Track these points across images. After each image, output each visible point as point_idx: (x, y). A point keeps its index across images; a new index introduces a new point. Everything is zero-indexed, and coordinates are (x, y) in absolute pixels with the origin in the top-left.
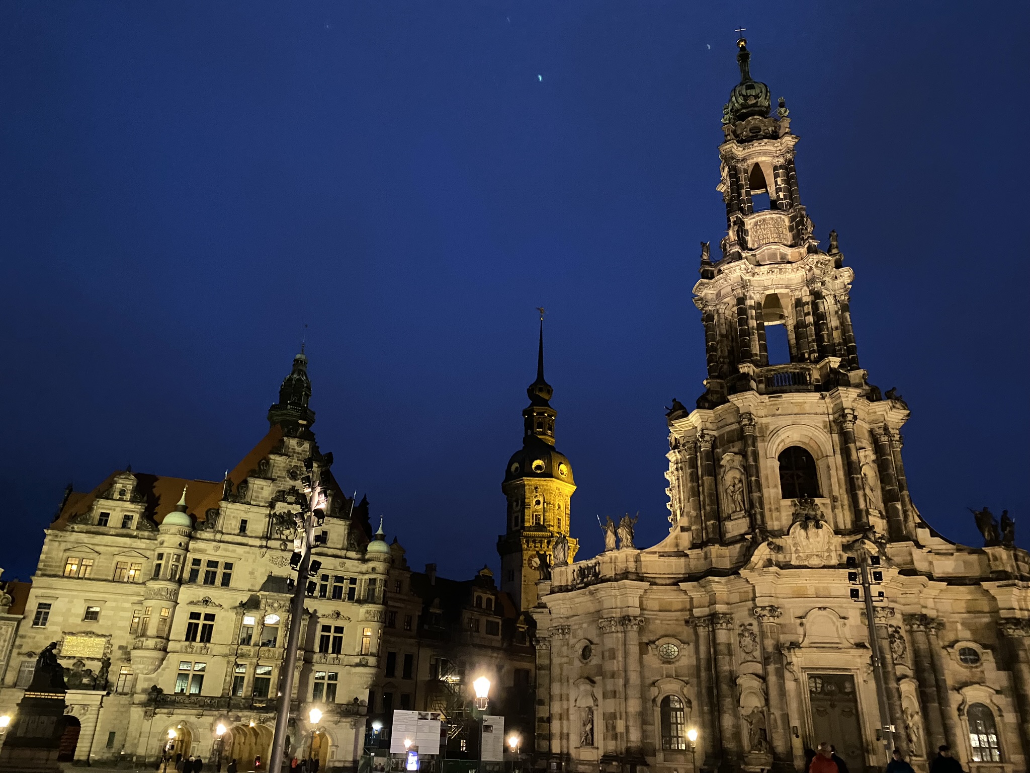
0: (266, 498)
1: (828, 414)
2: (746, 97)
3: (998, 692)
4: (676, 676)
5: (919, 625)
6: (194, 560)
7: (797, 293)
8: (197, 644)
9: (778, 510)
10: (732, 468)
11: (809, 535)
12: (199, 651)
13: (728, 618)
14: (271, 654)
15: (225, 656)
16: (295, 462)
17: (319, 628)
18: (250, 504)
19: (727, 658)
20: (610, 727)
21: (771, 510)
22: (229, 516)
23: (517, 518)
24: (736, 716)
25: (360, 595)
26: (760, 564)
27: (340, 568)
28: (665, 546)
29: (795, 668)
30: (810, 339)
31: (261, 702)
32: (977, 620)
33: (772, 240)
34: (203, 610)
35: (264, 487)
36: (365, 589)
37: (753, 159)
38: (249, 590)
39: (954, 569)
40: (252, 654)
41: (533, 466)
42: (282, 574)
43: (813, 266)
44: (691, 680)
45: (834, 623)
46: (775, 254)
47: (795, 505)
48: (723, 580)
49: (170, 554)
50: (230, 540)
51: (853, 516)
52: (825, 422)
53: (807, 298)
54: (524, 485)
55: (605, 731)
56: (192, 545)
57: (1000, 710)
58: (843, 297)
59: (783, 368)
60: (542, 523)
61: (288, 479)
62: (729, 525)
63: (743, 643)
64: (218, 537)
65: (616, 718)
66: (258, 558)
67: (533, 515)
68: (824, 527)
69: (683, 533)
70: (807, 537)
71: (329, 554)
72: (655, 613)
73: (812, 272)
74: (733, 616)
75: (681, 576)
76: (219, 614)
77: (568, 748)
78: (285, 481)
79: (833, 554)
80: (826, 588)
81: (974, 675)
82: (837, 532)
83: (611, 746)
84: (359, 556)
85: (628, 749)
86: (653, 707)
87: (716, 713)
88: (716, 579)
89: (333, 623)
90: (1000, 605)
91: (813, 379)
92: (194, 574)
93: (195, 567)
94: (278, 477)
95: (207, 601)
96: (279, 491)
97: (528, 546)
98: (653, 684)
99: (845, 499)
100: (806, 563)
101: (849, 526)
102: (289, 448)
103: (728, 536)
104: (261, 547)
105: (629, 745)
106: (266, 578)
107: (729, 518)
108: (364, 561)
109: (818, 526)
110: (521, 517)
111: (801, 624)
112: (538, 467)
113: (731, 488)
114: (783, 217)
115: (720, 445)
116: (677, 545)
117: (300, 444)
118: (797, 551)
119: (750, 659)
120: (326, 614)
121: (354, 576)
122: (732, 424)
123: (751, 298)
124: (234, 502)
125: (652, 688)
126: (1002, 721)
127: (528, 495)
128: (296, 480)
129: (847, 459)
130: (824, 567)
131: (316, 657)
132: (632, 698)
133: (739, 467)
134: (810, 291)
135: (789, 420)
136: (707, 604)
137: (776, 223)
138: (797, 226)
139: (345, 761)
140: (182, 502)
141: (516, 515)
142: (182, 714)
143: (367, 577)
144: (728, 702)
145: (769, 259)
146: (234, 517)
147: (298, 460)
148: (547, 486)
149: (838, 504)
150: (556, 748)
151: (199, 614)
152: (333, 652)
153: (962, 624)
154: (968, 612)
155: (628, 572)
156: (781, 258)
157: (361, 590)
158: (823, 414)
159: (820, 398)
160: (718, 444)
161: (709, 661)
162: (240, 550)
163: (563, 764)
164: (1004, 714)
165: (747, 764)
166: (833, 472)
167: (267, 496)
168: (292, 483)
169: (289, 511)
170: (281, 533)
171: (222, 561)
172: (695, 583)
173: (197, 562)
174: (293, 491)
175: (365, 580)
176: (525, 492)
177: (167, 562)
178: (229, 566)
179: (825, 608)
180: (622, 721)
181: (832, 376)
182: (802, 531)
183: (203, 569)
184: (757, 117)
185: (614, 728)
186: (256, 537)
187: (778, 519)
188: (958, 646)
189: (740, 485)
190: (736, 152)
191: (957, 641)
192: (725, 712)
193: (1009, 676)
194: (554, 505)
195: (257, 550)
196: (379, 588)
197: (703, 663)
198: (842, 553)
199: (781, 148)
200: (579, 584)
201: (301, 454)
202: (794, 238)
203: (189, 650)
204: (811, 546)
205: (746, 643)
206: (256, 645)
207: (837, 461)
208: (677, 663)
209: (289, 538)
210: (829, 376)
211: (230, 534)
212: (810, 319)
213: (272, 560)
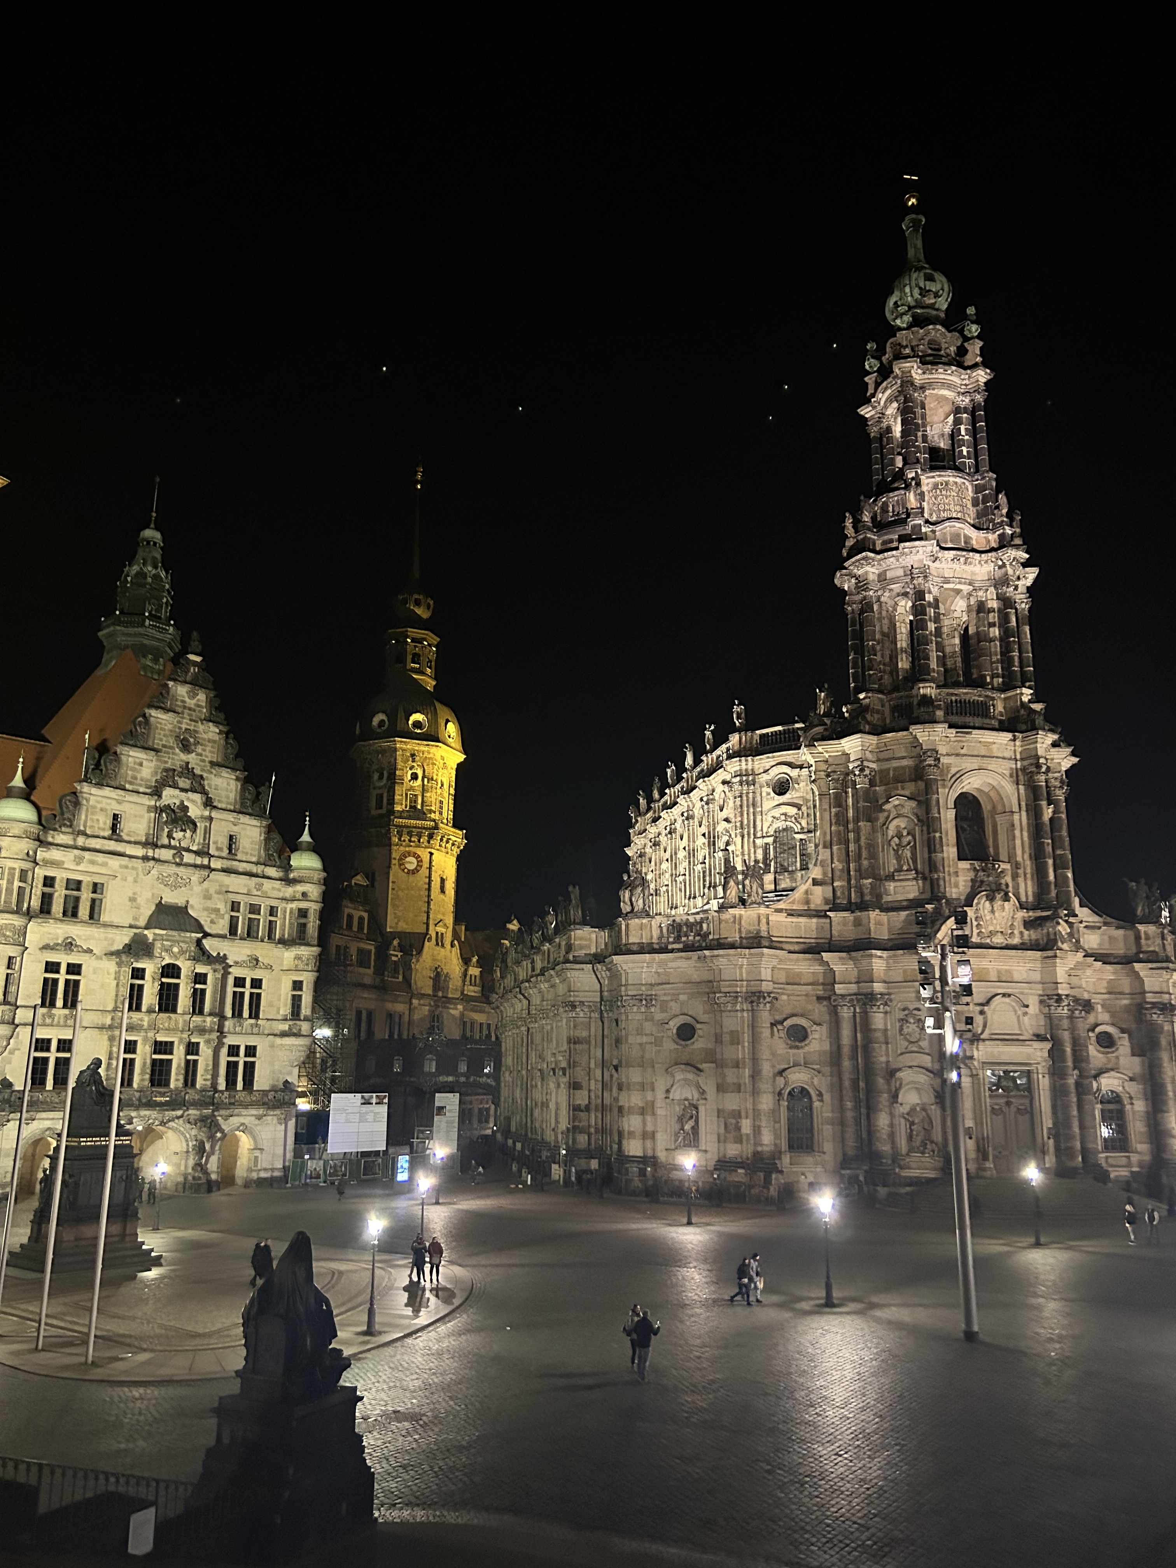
0: (147, 780)
1: (1017, 760)
2: (924, 292)
3: (1131, 1079)
4: (805, 1063)
5: (1081, 1011)
6: (46, 877)
7: (981, 593)
8: (59, 1012)
9: (956, 874)
10: (899, 816)
11: (995, 909)
12: (62, 1023)
13: (886, 999)
14: (173, 1023)
15: (101, 1028)
17: (231, 981)
18: (124, 789)
19: (884, 1047)
20: (732, 1127)
21: (950, 875)
22: (94, 807)
23: (380, 797)
24: (892, 1115)
25: (284, 930)
27: (255, 893)
28: (793, 902)
29: (976, 1063)
30: (994, 659)
31: (163, 1095)
32: (1117, 1002)
33: (954, 515)
34: (64, 959)
35: (145, 763)
36: (290, 923)
37: (934, 389)
38: (131, 927)
39: (1100, 944)
40: (145, 1024)
41: (410, 722)
42: (176, 901)
43: (1008, 563)
44: (822, 1069)
45: (1015, 1011)
46: (958, 535)
47: (975, 869)
48: (885, 954)
49: (14, 869)
50: (98, 847)
51: (1036, 887)
52: (1011, 769)
53: (994, 604)
54: (395, 750)
55: (722, 1130)
56: (41, 854)
57: (1131, 1098)
58: (1023, 605)
59: (967, 693)
60: (419, 807)
61: (177, 750)
62: (891, 886)
63: (906, 1030)
64: (80, 840)
65: (740, 1117)
66: (141, 875)
67: (406, 795)
68: (1012, 900)
69: (816, 887)
70: (993, 911)
71: (241, 870)
72: (782, 986)
73: (1003, 570)
74: (893, 996)
75: (813, 941)
76: (88, 964)
77: (654, 1150)
78: (173, 754)
79: (1016, 933)
80: (1009, 972)
81: (1109, 1060)
82: (1022, 907)
83: (733, 1150)
84: (280, 874)
85: (756, 1154)
86: (779, 1100)
87: (864, 1111)
88: (879, 953)
89: (249, 975)
90: (1147, 989)
91: (996, 712)
92: (46, 900)
93: (47, 890)
94: (164, 746)
95: (71, 943)
96: (166, 770)
97: (400, 839)
98: (781, 1073)
99: (1028, 865)
100: (988, 941)
101: (1031, 899)
102: (177, 700)
103: (886, 898)
104: (145, 858)
105: (759, 1149)
106: (153, 908)
107: (891, 877)
108: (289, 881)
109: (1006, 899)
110: (389, 796)
111: (982, 1013)
112: (418, 724)
113: (896, 839)
114: (967, 483)
115: (881, 782)
116: (807, 902)
117: (193, 695)
118: (978, 925)
119: (916, 1049)
120: (239, 960)
121: (274, 903)
122: (903, 758)
123: (930, 592)
124: (100, 785)
125: (777, 1078)
126: (1132, 1108)
127: (400, 764)
128: (189, 752)
129: (1036, 819)
130: (1007, 947)
131: (228, 1024)
132: (765, 1092)
133: (910, 815)
134: (997, 594)
135: (974, 763)
136: (854, 980)
137: (961, 490)
138: (984, 502)
139: (273, 1170)
140: (18, 781)
141: (378, 791)
142: (47, 1119)
143: (294, 905)
144: (884, 1098)
145: (951, 541)
146: (102, 810)
147: (191, 720)
148: (429, 752)
149: (1021, 871)
150: (634, 1148)
151: (58, 964)
152: (250, 1017)
153: (1103, 1006)
154: (1109, 993)
155: (761, 937)
156: (965, 542)
157: (284, 926)
158: (1010, 759)
159: (1011, 740)
160: (878, 781)
161: (854, 1047)
162: (114, 863)
163: (649, 1169)
164: (1134, 1102)
165: (901, 1168)
166: (1017, 833)
167: (149, 777)
168: (184, 757)
169: (182, 802)
170: (170, 836)
171: (86, 879)
172: (844, 955)
173: (49, 882)
174: (187, 771)
175: (291, 909)
176: (396, 759)
177: (10, 882)
178: (96, 888)
179: (1009, 995)
180: (748, 1120)
181: (1022, 712)
182: (987, 904)
183: (59, 894)
184: (939, 327)
185: (738, 1128)
186: (136, 843)
187: (957, 886)
188: (1098, 1030)
189: (910, 838)
190: (914, 375)
191: (1097, 1025)
192: (881, 1110)
193: (1143, 1063)
194: (436, 780)
195: (139, 864)
196: (313, 924)
197: (846, 1050)
198: (1024, 930)
199: (967, 382)
200: (673, 943)
201: (194, 711)
202: (979, 515)
203: (48, 1021)
204: (995, 922)
205: (910, 1030)
206: (150, 1011)
207: (1021, 819)
208: (807, 1048)
209: (184, 844)
210: (1019, 712)
211: (98, 837)
212: (995, 632)
213: (162, 880)
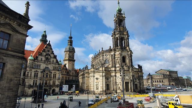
2: (119, 9)
5: (133, 76)
8: (36, 78)
14: (47, 79)
15: (40, 79)
16: (48, 49)
18: (42, 56)
22: (39, 58)
28: (107, 67)
31: (46, 86)
35: (44, 53)
38: (43, 69)
44: (110, 82)
46: (122, 32)
47: (124, 63)
52: (127, 54)
56: (34, 62)
64: (38, 61)
71: (54, 64)
72: (106, 74)
76: (39, 73)
78: (47, 52)
81: (136, 81)
82: (128, 67)
83: (102, 90)
84: (58, 64)
87: (114, 86)
88: (115, 71)
89: (55, 74)
90: (139, 74)
97: (69, 60)
98: (106, 83)
106: (45, 67)
111: (125, 77)
115: (116, 55)
121: (57, 67)
135: (124, 54)
137: (123, 28)
140: (31, 55)
141: (67, 56)
151: (36, 73)
152: (55, 78)
159: (127, 51)
161: (113, 80)
162: (41, 63)
163: (94, 92)
164: (138, 85)
165: (117, 91)
169: (48, 57)
171: (39, 65)
172: (112, 71)
174: (49, 54)
177: (31, 65)
179: (127, 75)
182: (125, 67)
183: (36, 66)
193: (139, 81)
195: (44, 63)
200: (96, 71)
205: (118, 78)
206: (45, 77)
207: (128, 59)
208: (108, 80)
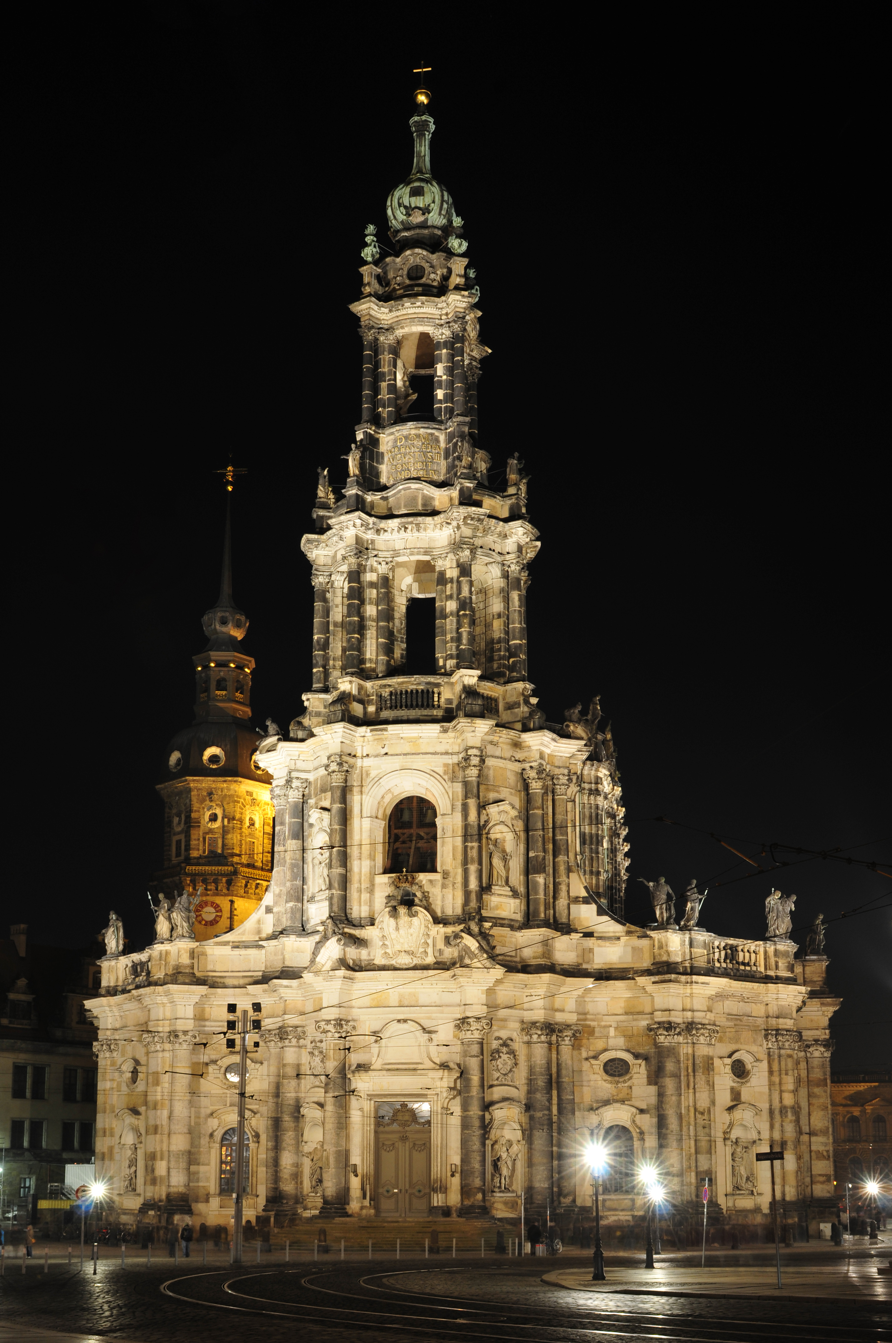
1: (452, 755)
3: (642, 1111)
5: (540, 1035)
7: (440, 562)
9: (370, 890)
11: (400, 926)
13: (299, 1032)
19: (295, 1082)
20: (150, 1169)
21: (360, 891)
23: (179, 844)
24: (298, 1152)
26: (328, 966)
28: (243, 934)
29: (360, 1096)
30: (449, 637)
32: (635, 1023)
33: (413, 474)
39: (620, 958)
41: (205, 758)
43: (462, 523)
44: (261, 1109)
45: (417, 1038)
46: (413, 498)
47: (393, 883)
51: (463, 898)
52: (446, 765)
53: (451, 573)
54: (190, 790)
55: (146, 1174)
57: (641, 1133)
58: (513, 567)
59: (402, 683)
62: (311, 909)
63: (312, 1064)
67: (204, 839)
68: (420, 915)
69: (268, 915)
70: (397, 929)
73: (460, 532)
74: (304, 1029)
75: (261, 974)
79: (430, 951)
80: (415, 995)
81: (618, 1091)
82: (438, 920)
83: (150, 1192)
85: (168, 1195)
88: (287, 982)
90: (656, 1007)
91: (441, 700)
98: (212, 1114)
99: (458, 873)
100: (393, 962)
101: (459, 911)
103: (309, 923)
105: (170, 1190)
109: (412, 913)
111: (377, 1042)
112: (214, 759)
114: (437, 433)
115: (314, 794)
116: (259, 932)
118: (383, 946)
119: (317, 1083)
123: (372, 570)
125: (210, 1120)
126: (641, 1146)
127: (196, 806)
129: (465, 820)
130: (415, 968)
132: (177, 1133)
134: (456, 561)
135: (397, 763)
136: (278, 1014)
137: (426, 443)
138: (454, 451)
141: (178, 837)
144: (291, 1138)
145: (404, 507)
148: (229, 790)
149: (449, 881)
153: (617, 1029)
154: (626, 1013)
155: (181, 973)
156: (424, 505)
158: (445, 754)
159: (440, 732)
160: (310, 794)
164: (644, 1138)
165: (303, 1208)
172: (265, 986)
176: (190, 800)
179: (405, 1021)
180: (163, 1162)
182: (392, 919)
187: (368, 903)
188: (604, 1056)
191: (604, 1051)
192: (286, 1148)
193: (654, 1092)
197: (272, 1088)
198: (441, 947)
199: (447, 311)
200: (130, 985)
202: (447, 471)
204: (401, 940)
205: (315, 1064)
207: (453, 821)
210: (461, 697)
212: (451, 603)
